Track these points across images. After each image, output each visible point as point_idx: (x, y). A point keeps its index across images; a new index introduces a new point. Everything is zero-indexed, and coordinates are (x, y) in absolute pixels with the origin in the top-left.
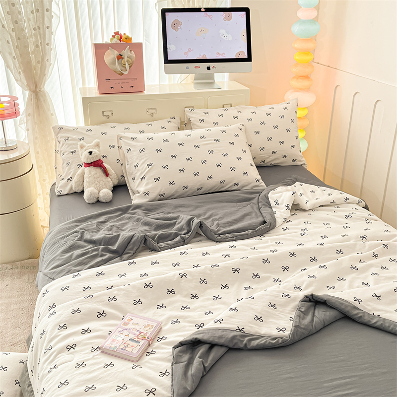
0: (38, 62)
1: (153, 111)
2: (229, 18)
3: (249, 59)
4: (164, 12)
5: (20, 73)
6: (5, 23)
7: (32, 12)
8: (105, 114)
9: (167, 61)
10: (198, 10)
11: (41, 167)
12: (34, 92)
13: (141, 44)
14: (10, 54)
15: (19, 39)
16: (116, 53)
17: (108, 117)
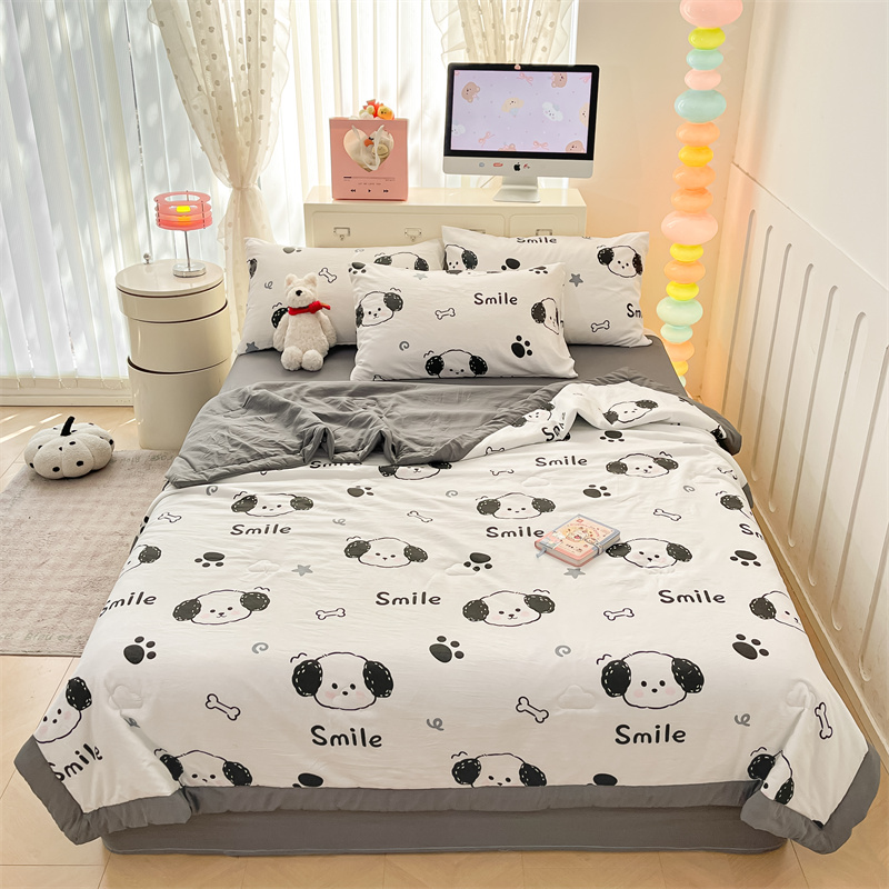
1: (417, 232)
2: (561, 83)
3: (589, 156)
4: (453, 68)
6: (202, 83)
7: (243, 68)
8: (339, 232)
9: (449, 152)
10: (510, 67)
12: (238, 189)
13: (404, 124)
15: (220, 108)
16: (363, 136)
17: (342, 237)
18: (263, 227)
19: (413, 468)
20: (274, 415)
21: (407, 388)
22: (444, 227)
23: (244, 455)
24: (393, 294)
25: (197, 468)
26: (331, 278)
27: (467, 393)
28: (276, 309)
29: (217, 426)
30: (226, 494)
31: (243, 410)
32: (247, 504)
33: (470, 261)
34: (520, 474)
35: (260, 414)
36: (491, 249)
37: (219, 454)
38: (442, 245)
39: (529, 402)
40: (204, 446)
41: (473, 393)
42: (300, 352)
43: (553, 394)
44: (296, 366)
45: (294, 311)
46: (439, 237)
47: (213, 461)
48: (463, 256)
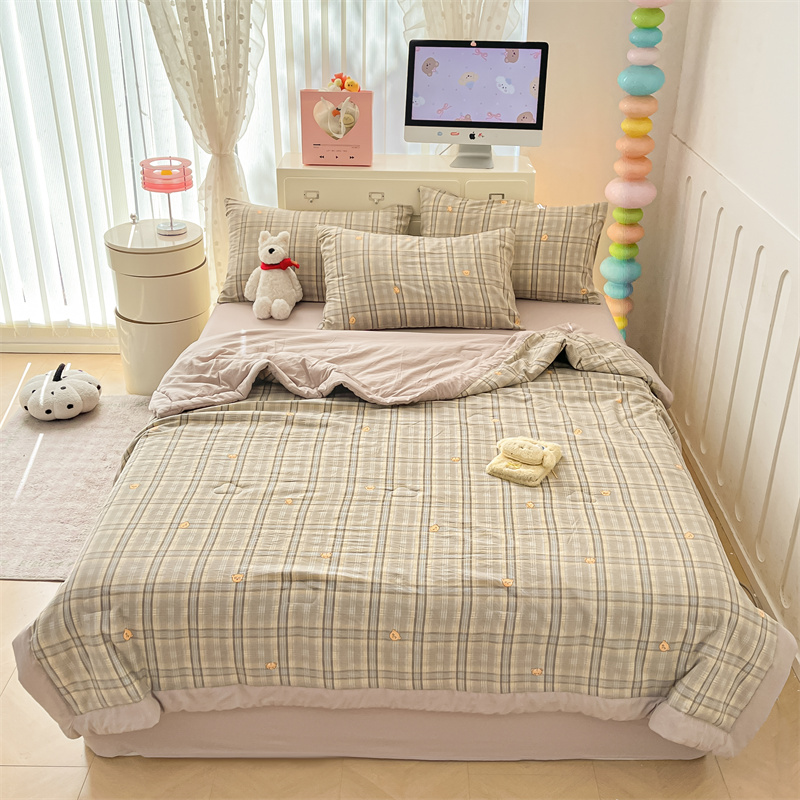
0: (226, 114)
1: (380, 196)
2: (514, 59)
3: (538, 126)
4: (414, 45)
5: (201, 128)
6: (185, 57)
7: (222, 44)
8: (309, 195)
9: (409, 121)
10: (466, 44)
11: (219, 264)
13: (369, 95)
14: (191, 100)
15: (201, 80)
16: (331, 107)
17: (311, 200)
42: (270, 302)
44: (266, 316)
45: (267, 267)
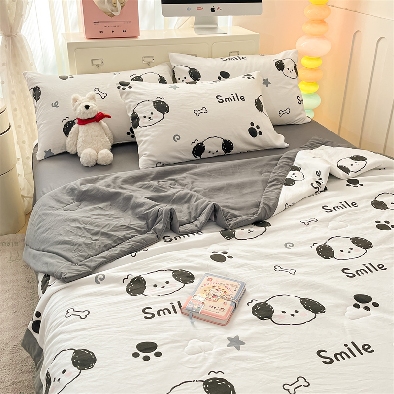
1: (150, 60)
8: (95, 62)
9: (164, 1)
12: (8, 36)
17: (98, 66)
18: (31, 64)
19: (246, 230)
20: (109, 203)
21: (191, 169)
22: (171, 54)
23: (108, 242)
24: (159, 101)
25: (74, 259)
26: (103, 95)
27: (235, 166)
28: (65, 122)
29: (66, 220)
30: (114, 280)
31: (77, 203)
32: (138, 286)
33: (195, 76)
34: (323, 221)
35: (95, 204)
36: (207, 66)
37: (85, 244)
38: (170, 66)
39: (282, 167)
40: (67, 239)
41: (240, 166)
42: (95, 152)
43: (293, 159)
44: (93, 164)
45: (82, 122)
46: (167, 61)
47: (84, 251)
48: (189, 72)
